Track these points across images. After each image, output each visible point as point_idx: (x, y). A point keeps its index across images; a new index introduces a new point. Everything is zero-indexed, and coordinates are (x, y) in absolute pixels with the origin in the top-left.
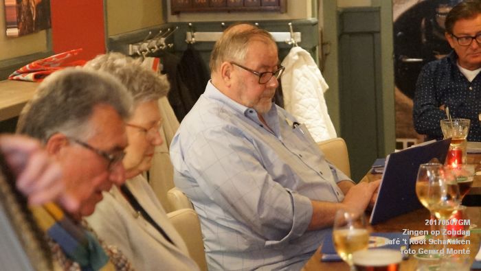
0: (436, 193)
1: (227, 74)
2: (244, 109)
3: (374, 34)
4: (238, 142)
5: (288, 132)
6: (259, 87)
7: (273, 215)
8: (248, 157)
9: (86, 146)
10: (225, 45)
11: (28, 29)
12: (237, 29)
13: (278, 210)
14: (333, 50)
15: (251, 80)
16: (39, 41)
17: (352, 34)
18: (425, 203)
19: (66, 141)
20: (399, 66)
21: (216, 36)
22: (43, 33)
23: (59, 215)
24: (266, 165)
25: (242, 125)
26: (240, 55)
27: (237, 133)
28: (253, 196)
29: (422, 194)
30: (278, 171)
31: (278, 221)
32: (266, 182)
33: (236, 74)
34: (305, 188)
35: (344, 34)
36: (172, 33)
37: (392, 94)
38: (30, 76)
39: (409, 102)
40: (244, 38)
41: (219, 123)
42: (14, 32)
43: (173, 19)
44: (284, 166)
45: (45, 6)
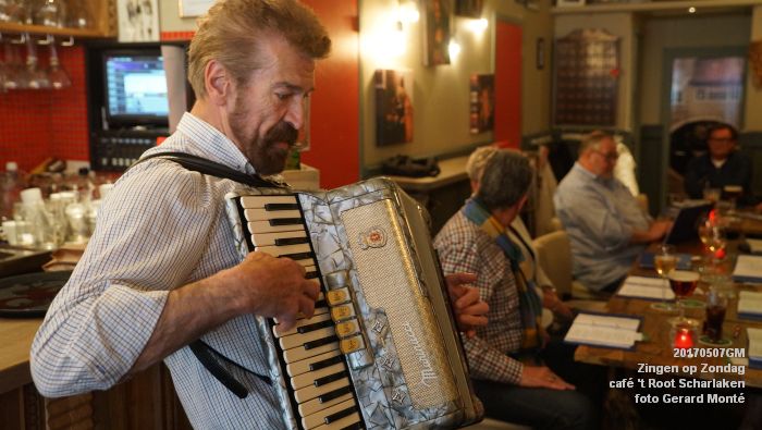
0: (711, 234)
1: (589, 157)
3: (659, 139)
7: (611, 234)
13: (613, 231)
14: (637, 147)
16: (488, 136)
17: (648, 139)
18: (704, 240)
20: (672, 157)
31: (612, 238)
35: (643, 138)
36: (556, 135)
37: (667, 170)
39: (680, 178)
41: (581, 184)
42: (475, 131)
43: (555, 127)
44: (616, 208)
45: (491, 119)
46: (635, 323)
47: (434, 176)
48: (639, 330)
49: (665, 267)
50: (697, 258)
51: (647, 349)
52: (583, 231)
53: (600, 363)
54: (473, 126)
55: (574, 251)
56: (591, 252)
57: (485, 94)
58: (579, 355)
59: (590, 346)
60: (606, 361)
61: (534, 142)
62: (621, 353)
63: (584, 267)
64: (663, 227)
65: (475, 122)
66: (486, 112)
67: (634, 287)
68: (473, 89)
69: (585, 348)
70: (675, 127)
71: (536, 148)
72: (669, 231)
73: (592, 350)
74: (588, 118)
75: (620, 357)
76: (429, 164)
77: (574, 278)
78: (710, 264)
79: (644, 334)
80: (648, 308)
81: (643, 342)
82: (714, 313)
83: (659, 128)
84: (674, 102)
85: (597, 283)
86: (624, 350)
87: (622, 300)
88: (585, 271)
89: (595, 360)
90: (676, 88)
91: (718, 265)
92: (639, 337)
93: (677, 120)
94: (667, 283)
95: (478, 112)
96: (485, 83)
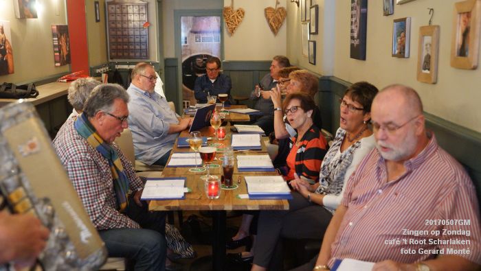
1: (138, 79)
2: (144, 92)
3: (176, 67)
4: (144, 103)
5: (160, 100)
6: (150, 83)
7: (157, 128)
8: (147, 109)
9: (112, 115)
10: (136, 69)
11: (63, 64)
12: (140, 64)
13: (158, 127)
14: (163, 72)
15: (147, 80)
16: (67, 68)
17: (168, 67)
18: (213, 127)
19: (104, 114)
20: (184, 78)
21: (133, 67)
22: (68, 65)
23: (101, 141)
24: (153, 111)
25: (144, 97)
26: (143, 72)
27: (143, 100)
28: (149, 122)
29: (213, 124)
30: (157, 114)
31: (158, 130)
32: (153, 117)
33: (141, 79)
34: (167, 119)
35: (166, 67)
36: (111, 65)
37: (182, 86)
38: (65, 80)
40: (143, 66)
41: (136, 97)
42: (58, 64)
43: (110, 61)
44: (159, 112)
45: (68, 56)
46: (182, 182)
47: (35, 97)
48: (185, 186)
49: (196, 145)
50: (210, 138)
51: (192, 196)
52: (139, 128)
53: (165, 210)
54: (56, 62)
55: (134, 141)
56: (145, 141)
57: (63, 38)
58: (152, 207)
59: (157, 200)
60: (169, 207)
61: (98, 71)
62: (177, 201)
63: (141, 151)
64: (188, 121)
65: (58, 59)
66: (65, 52)
67: (176, 160)
68: (54, 35)
69: (155, 201)
70: (184, 59)
71: (99, 75)
72: (191, 124)
73: (159, 202)
74: (132, 54)
75: (176, 204)
76: (29, 88)
77: (136, 158)
78: (217, 141)
79: (189, 188)
80: (188, 171)
81: (189, 193)
82: (228, 170)
83: (175, 60)
84: (183, 44)
85: (150, 160)
86: (179, 199)
87: (171, 168)
88: (142, 153)
89: (162, 208)
90: (183, 35)
91: (222, 141)
92: (186, 190)
93: (185, 55)
94: (199, 155)
95: (60, 52)
96: (62, 31)
